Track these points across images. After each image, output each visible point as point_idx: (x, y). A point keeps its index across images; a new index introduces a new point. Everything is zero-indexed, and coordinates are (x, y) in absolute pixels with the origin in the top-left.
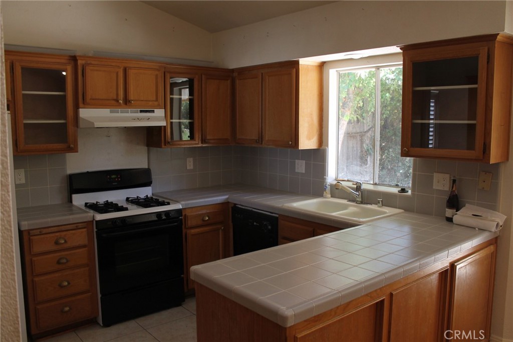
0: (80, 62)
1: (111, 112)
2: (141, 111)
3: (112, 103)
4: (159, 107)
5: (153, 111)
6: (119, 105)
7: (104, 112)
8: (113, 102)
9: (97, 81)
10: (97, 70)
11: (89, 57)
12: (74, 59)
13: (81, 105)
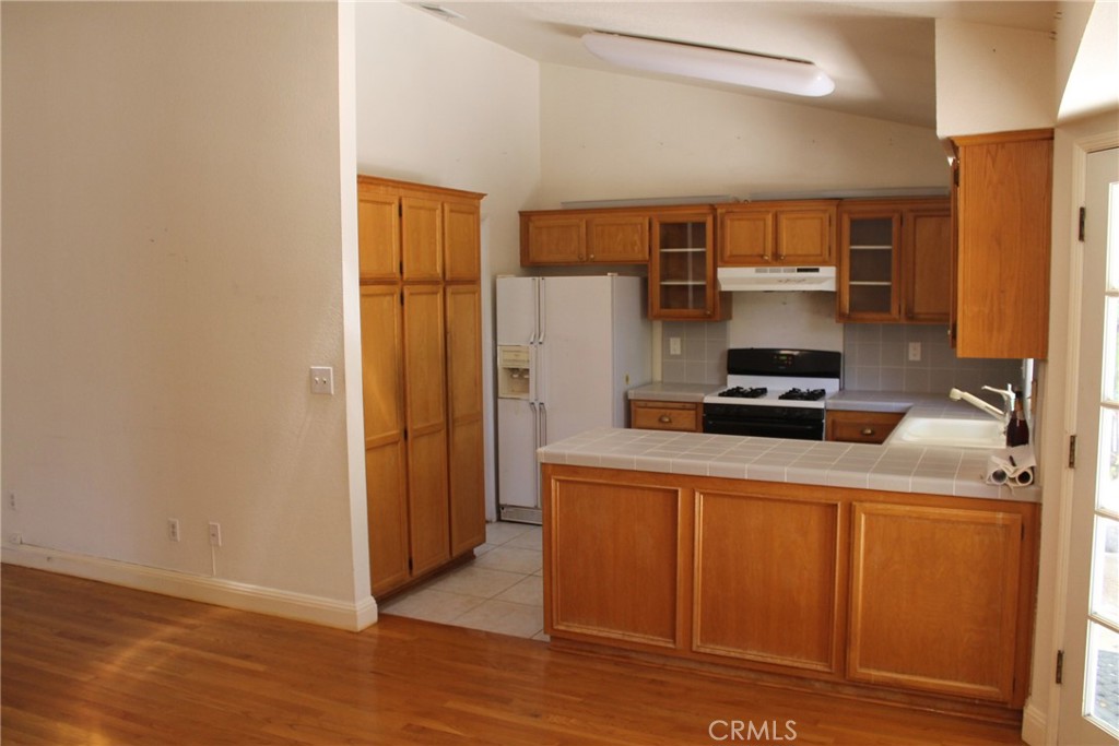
0: (719, 211)
1: (757, 271)
2: (799, 270)
3: (756, 260)
4: (825, 263)
5: (817, 270)
6: (767, 263)
7: (748, 272)
8: (759, 259)
9: (738, 234)
10: (739, 219)
11: (730, 204)
12: (713, 208)
13: (719, 263)
